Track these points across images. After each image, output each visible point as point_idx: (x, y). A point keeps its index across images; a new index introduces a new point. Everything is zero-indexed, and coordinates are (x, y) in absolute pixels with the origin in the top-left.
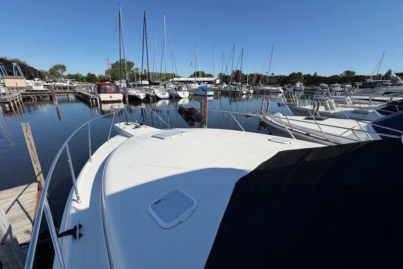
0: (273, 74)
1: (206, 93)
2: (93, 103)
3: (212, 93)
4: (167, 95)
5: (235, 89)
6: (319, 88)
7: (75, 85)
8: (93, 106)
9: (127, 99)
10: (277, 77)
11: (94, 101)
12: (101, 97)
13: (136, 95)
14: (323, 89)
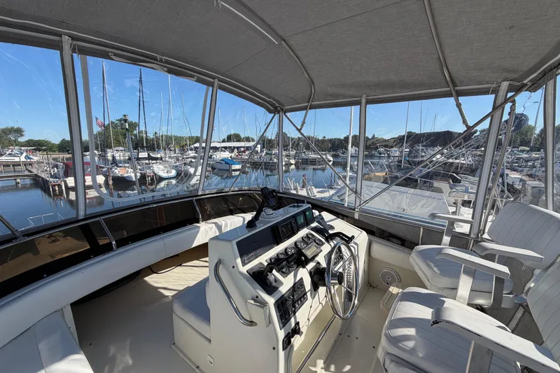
0: (324, 137)
1: (230, 167)
2: (54, 190)
3: (238, 167)
4: (173, 173)
5: (271, 159)
6: (376, 153)
7: (35, 159)
8: (55, 195)
9: (111, 182)
10: (330, 140)
11: (57, 189)
12: (68, 182)
13: (126, 175)
14: (380, 154)
